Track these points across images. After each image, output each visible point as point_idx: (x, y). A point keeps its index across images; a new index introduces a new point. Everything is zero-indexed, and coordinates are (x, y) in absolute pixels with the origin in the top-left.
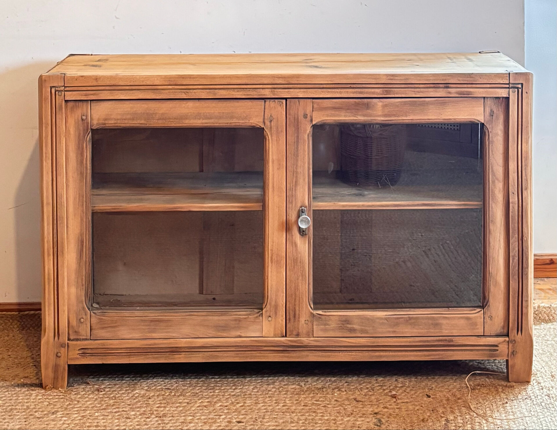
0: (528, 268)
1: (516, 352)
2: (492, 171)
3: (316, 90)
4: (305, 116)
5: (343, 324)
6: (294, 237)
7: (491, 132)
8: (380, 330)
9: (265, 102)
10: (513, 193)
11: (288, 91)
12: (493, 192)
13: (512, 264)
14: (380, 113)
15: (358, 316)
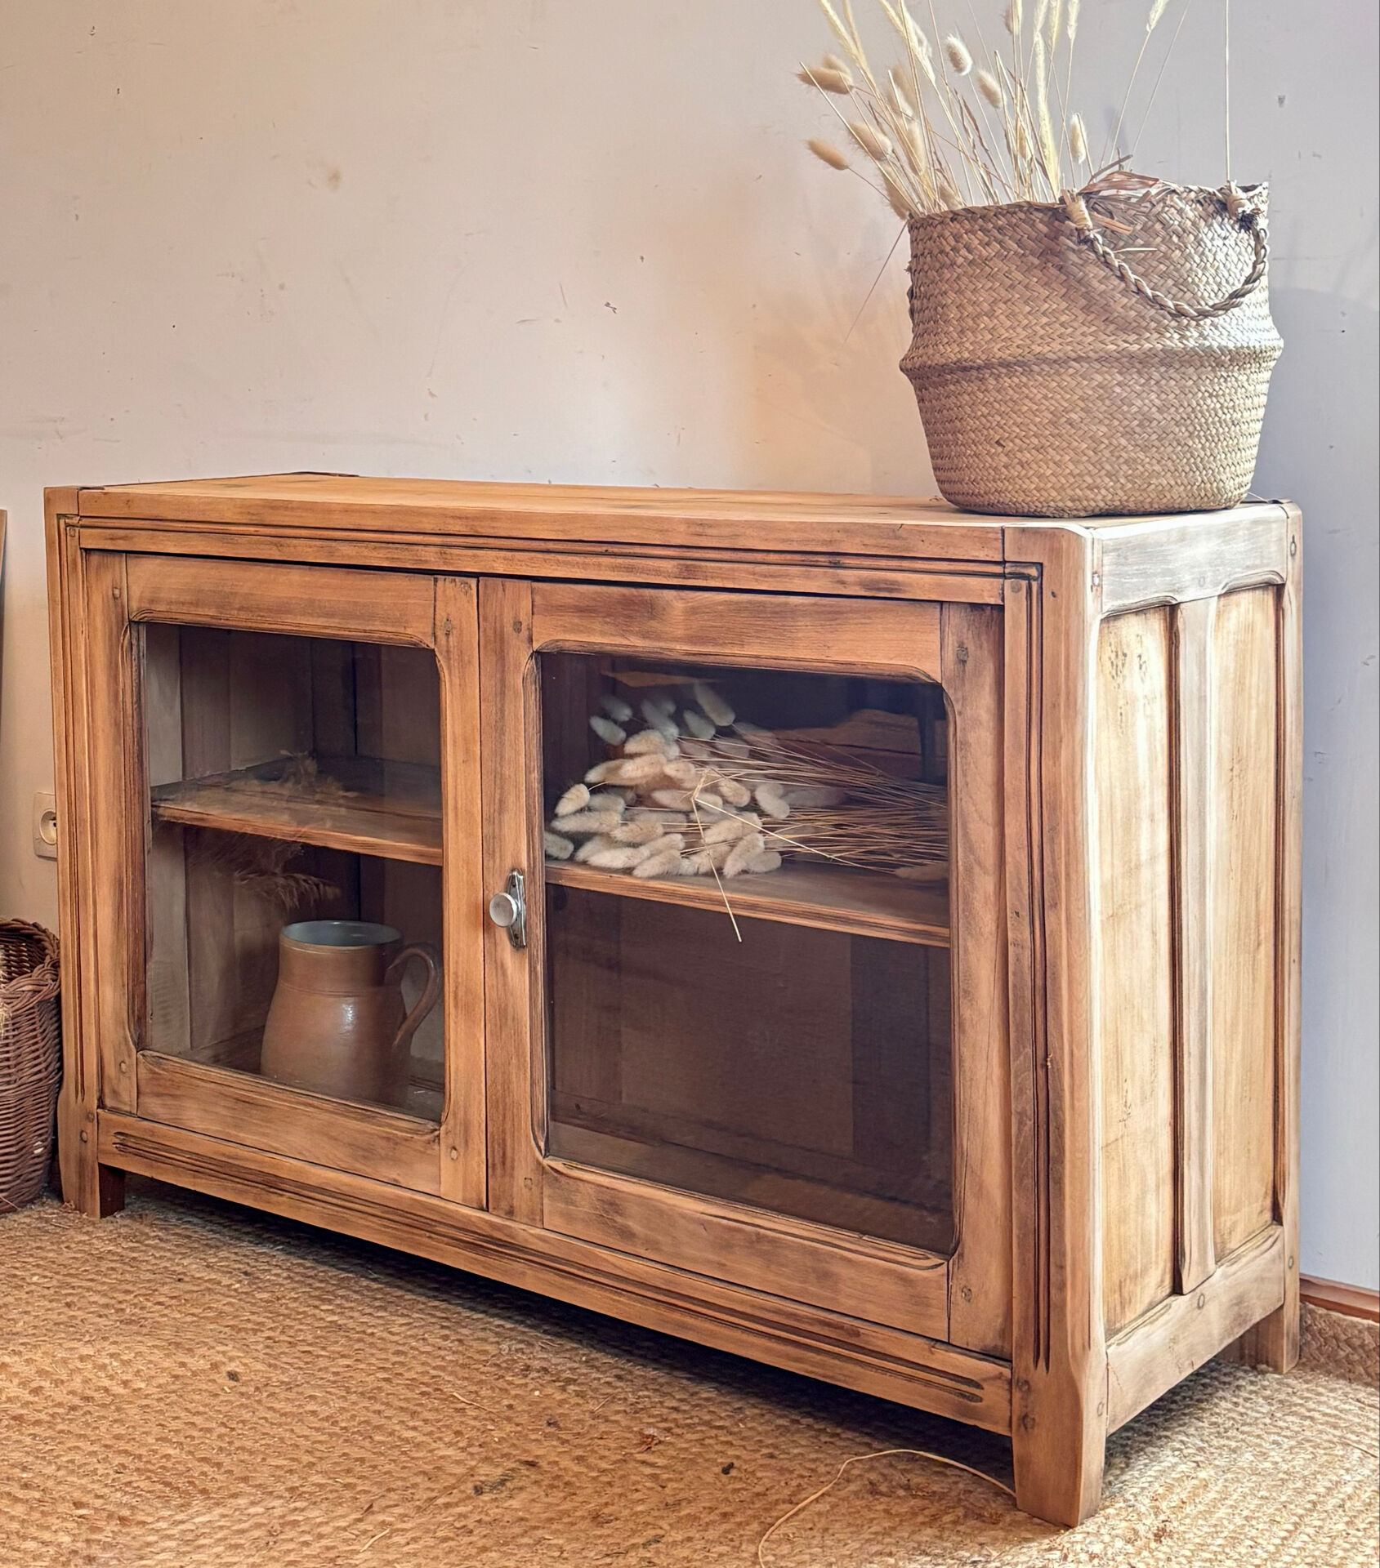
0: (1063, 1162)
1: (1034, 1419)
2: (966, 834)
3: (533, 554)
4: (517, 627)
5: (607, 1212)
6: (499, 948)
7: (960, 713)
8: (689, 1251)
9: (436, 580)
10: (1017, 914)
11: (474, 556)
12: (968, 902)
13: (1017, 1138)
14: (680, 632)
15: (641, 1197)
